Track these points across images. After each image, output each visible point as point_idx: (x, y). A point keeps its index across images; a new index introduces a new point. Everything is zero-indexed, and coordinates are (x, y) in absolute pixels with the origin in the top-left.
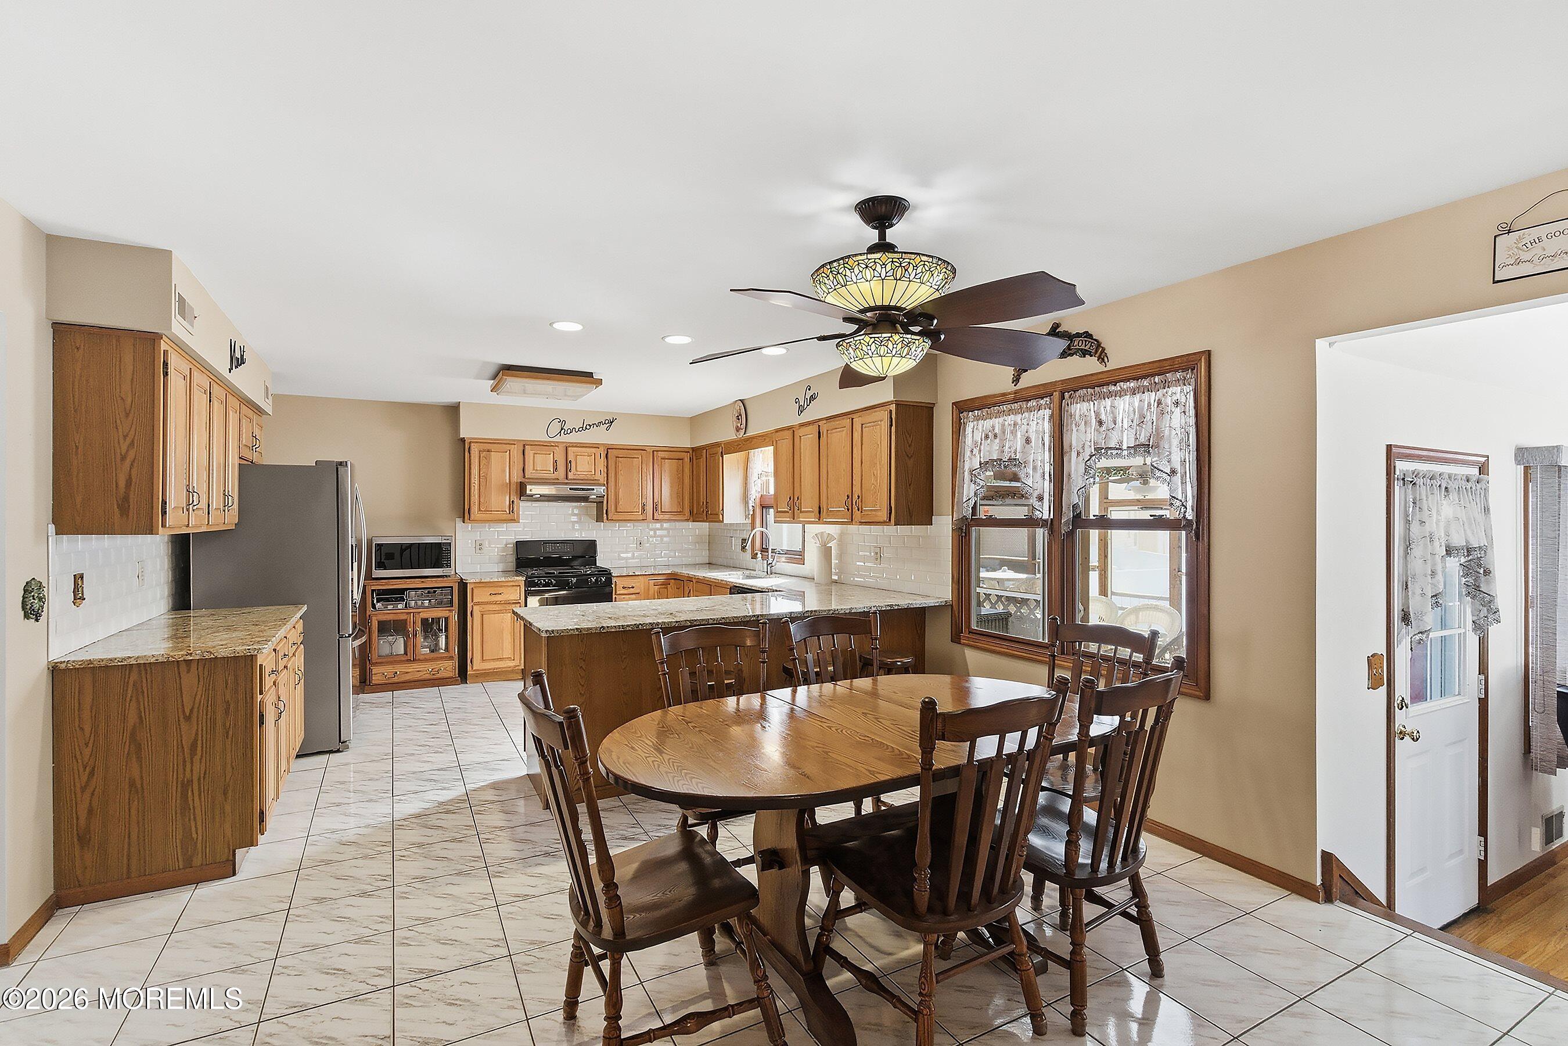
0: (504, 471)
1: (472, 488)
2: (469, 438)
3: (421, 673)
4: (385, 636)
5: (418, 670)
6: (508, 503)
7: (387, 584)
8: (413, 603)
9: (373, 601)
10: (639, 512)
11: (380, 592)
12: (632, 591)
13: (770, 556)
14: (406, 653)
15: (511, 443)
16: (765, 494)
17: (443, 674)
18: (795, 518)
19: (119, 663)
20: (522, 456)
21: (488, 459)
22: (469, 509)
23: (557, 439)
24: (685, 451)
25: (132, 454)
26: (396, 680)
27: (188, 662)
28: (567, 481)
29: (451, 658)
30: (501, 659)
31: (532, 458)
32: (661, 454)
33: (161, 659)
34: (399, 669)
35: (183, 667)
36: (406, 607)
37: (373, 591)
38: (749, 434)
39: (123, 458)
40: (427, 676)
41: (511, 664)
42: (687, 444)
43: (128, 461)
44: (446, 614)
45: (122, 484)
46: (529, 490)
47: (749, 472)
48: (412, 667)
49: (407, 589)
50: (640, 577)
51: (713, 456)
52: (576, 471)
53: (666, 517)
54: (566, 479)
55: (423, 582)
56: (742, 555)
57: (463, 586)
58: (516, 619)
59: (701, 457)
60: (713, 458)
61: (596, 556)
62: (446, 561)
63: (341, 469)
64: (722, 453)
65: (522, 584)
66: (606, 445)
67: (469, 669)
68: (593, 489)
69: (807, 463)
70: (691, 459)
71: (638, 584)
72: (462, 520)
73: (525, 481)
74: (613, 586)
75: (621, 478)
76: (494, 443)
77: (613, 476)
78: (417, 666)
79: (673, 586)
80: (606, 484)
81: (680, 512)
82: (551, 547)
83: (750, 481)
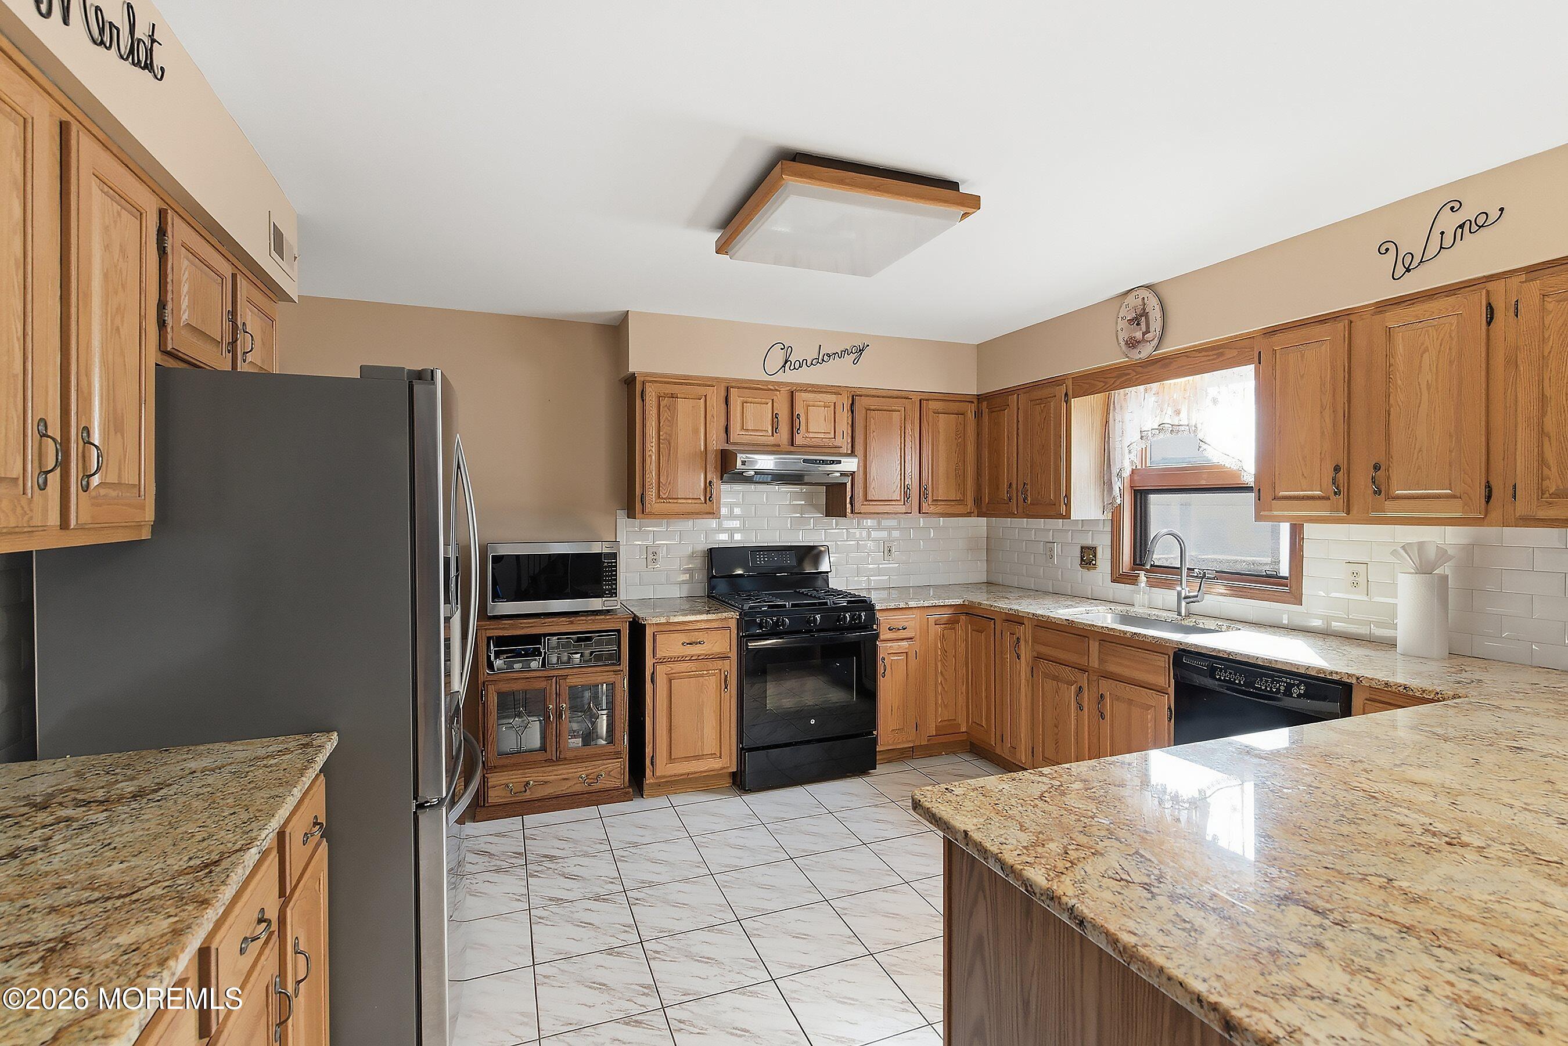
0: (697, 431)
1: (648, 459)
2: (641, 374)
3: (570, 783)
4: (509, 717)
5: (564, 777)
6: (702, 485)
7: (512, 627)
8: (554, 660)
9: (489, 657)
10: (900, 500)
11: (500, 641)
12: (902, 633)
13: (1184, 580)
14: (543, 748)
15: (707, 382)
16: (1139, 467)
17: (604, 783)
20: (724, 406)
21: (673, 409)
22: (642, 494)
23: (781, 377)
24: (969, 399)
26: (528, 795)
28: (793, 448)
29: (617, 755)
30: (697, 757)
31: (739, 408)
32: (933, 405)
34: (533, 776)
36: (544, 665)
37: (489, 639)
40: (578, 788)
41: (715, 764)
42: (971, 390)
44: (611, 677)
46: (739, 463)
47: (1116, 429)
48: (555, 773)
49: (545, 635)
50: (915, 611)
51: (1043, 401)
52: (807, 431)
53: (939, 509)
54: (792, 445)
55: (572, 623)
56: (1081, 574)
57: (637, 629)
58: (723, 687)
59: (1003, 408)
60: (1043, 406)
61: (827, 572)
62: (609, 585)
63: (418, 388)
64: (1066, 394)
65: (733, 624)
66: (853, 389)
67: (648, 772)
68: (839, 462)
69: (1424, 386)
70: (978, 415)
71: (911, 622)
72: (631, 514)
73: (731, 448)
74: (875, 627)
75: (874, 446)
76: (681, 384)
77: (862, 442)
78: (562, 769)
79: (966, 627)
80: (852, 454)
81: (961, 502)
82: (764, 558)
83: (1118, 445)
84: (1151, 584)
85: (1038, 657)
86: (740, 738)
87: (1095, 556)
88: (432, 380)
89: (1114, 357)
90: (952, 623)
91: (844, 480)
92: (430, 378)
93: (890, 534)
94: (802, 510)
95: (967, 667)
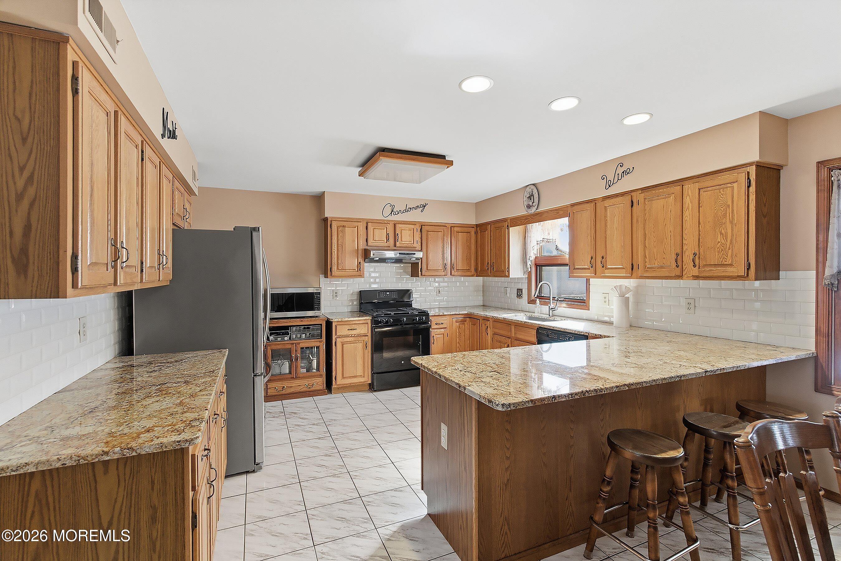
0: (354, 241)
1: (333, 253)
2: (330, 217)
3: (301, 387)
4: (275, 360)
5: (299, 384)
6: (356, 264)
8: (294, 336)
10: (442, 270)
12: (441, 326)
13: (551, 302)
14: (290, 373)
15: (359, 221)
17: (316, 387)
18: (597, 273)
19: (14, 473)
20: (365, 230)
21: (343, 232)
22: (331, 268)
23: (390, 218)
24: (471, 226)
25: (31, 191)
26: (284, 392)
27: (106, 463)
28: (395, 248)
29: (321, 376)
30: (355, 377)
31: (372, 231)
32: (456, 229)
33: (69, 463)
34: (286, 384)
35: (99, 470)
36: (290, 339)
38: (541, 209)
39: (20, 197)
40: (305, 389)
41: (362, 380)
42: (474, 222)
43: (26, 202)
44: (318, 344)
45: (18, 231)
46: (372, 255)
47: (528, 240)
48: (295, 383)
49: (291, 326)
50: (447, 316)
51: (500, 228)
52: (401, 241)
53: (459, 273)
54: (395, 247)
55: (302, 321)
56: (517, 300)
57: (329, 324)
58: (365, 347)
59: (485, 230)
60: (499, 230)
61: (412, 301)
62: (317, 306)
63: (254, 234)
64: (508, 226)
65: (369, 322)
66: (421, 223)
67: (334, 383)
68: (415, 254)
69: (615, 228)
70: (476, 233)
71: (446, 321)
72: (326, 276)
73: (368, 248)
74: (429, 323)
75: (431, 246)
76: (347, 221)
77: (425, 244)
78: (297, 382)
79: (469, 323)
80: (421, 250)
81: (468, 270)
82: (384, 295)
83: (529, 247)
84: (541, 304)
85: (495, 334)
86: (372, 370)
87: (522, 293)
88: (259, 230)
89: (522, 212)
90: (463, 322)
91: (417, 261)
92: (258, 230)
93: (439, 284)
94: (401, 274)
95: (470, 340)
